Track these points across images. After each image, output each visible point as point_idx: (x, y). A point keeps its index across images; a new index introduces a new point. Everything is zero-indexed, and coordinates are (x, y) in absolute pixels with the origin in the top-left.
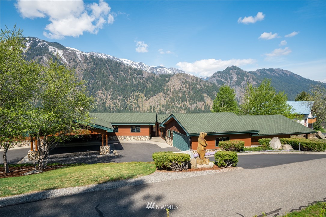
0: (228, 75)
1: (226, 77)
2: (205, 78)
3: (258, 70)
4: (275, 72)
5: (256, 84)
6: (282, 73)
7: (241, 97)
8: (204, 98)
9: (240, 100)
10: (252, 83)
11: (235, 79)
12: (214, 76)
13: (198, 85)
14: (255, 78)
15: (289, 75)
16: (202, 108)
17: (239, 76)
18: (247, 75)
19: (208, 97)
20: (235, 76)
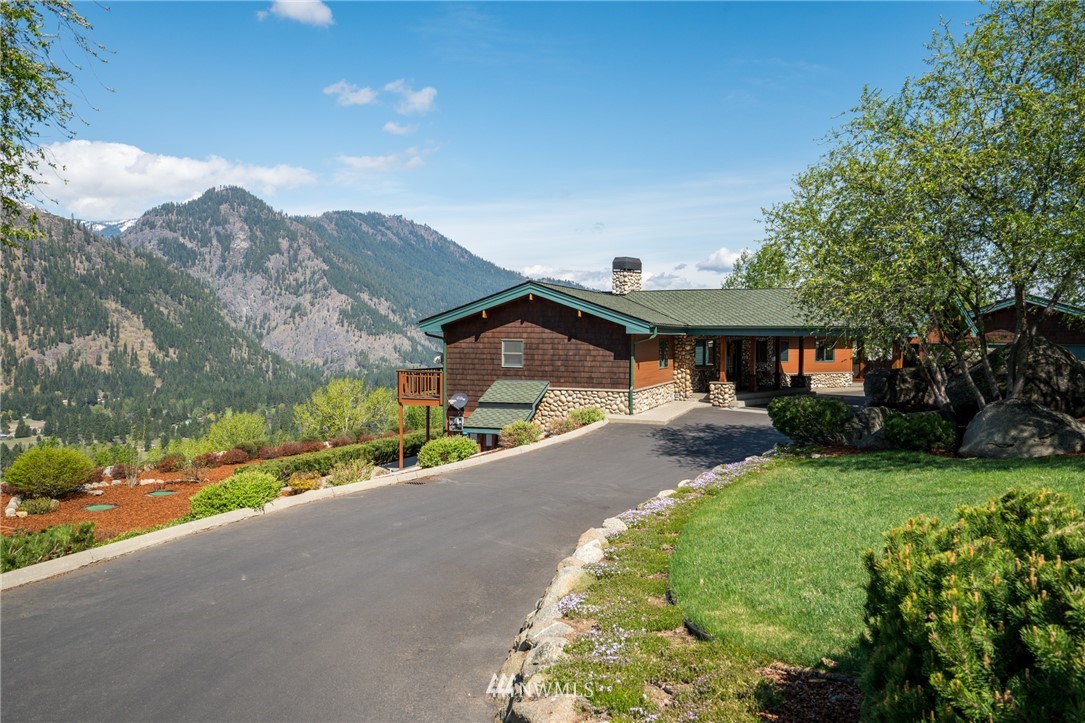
0: (211, 225)
1: (205, 233)
2: (100, 228)
3: (327, 215)
4: (388, 229)
5: (326, 268)
6: (411, 233)
7: (266, 317)
8: (106, 317)
9: (265, 332)
10: (309, 263)
11: (241, 243)
12: (147, 222)
13: (75, 258)
14: (322, 244)
15: (434, 243)
16: (99, 363)
17: (258, 233)
18: (287, 229)
19: (129, 313)
20: (242, 229)
